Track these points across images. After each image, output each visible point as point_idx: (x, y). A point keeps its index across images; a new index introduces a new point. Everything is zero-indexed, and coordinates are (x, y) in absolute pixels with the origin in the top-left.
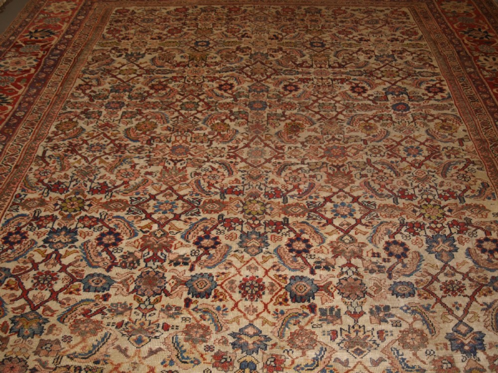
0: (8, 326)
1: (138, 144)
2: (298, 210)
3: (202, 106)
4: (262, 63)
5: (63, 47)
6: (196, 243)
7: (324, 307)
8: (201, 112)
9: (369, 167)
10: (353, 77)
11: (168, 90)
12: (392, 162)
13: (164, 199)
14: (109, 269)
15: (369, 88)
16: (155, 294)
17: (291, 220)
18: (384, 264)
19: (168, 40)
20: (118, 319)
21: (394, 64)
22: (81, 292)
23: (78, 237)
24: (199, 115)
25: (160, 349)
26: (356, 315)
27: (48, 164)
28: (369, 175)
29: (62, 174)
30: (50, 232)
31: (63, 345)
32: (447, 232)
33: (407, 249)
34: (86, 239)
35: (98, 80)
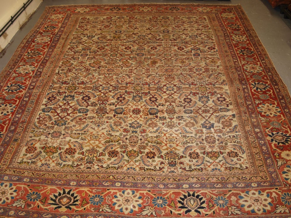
0: (53, 123)
1: (94, 68)
2: (154, 89)
3: (119, 55)
4: (143, 39)
5: (60, 33)
6: (117, 99)
7: (161, 116)
8: (118, 57)
9: (181, 75)
10: (179, 44)
11: (105, 49)
12: (190, 74)
13: (105, 86)
14: (87, 107)
15: (185, 48)
16: (103, 113)
17: (151, 92)
18: (183, 104)
19: (104, 30)
20: (91, 120)
21: (196, 39)
22: (78, 113)
23: (75, 98)
24: (117, 58)
25: (105, 128)
26: (171, 119)
27: (60, 75)
28: (181, 78)
29: (67, 78)
30: (64, 97)
31: (73, 128)
32: (207, 95)
33: (191, 100)
34: (78, 98)
35: (76, 46)
